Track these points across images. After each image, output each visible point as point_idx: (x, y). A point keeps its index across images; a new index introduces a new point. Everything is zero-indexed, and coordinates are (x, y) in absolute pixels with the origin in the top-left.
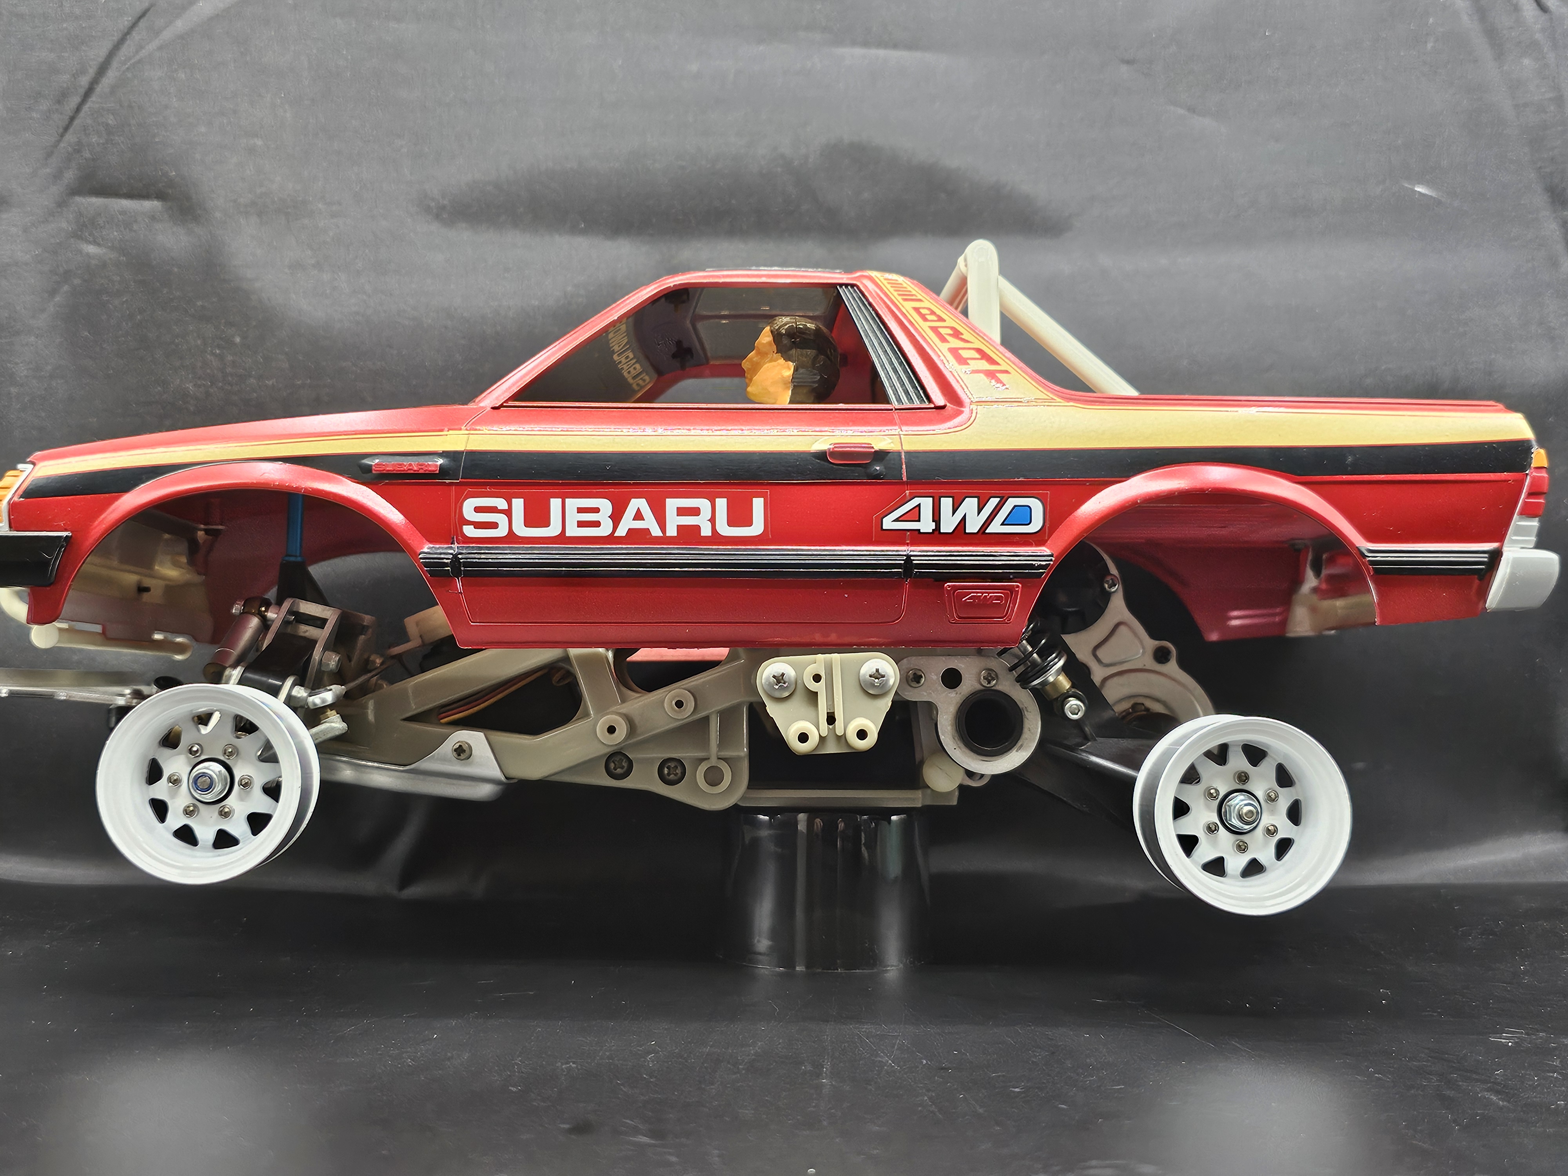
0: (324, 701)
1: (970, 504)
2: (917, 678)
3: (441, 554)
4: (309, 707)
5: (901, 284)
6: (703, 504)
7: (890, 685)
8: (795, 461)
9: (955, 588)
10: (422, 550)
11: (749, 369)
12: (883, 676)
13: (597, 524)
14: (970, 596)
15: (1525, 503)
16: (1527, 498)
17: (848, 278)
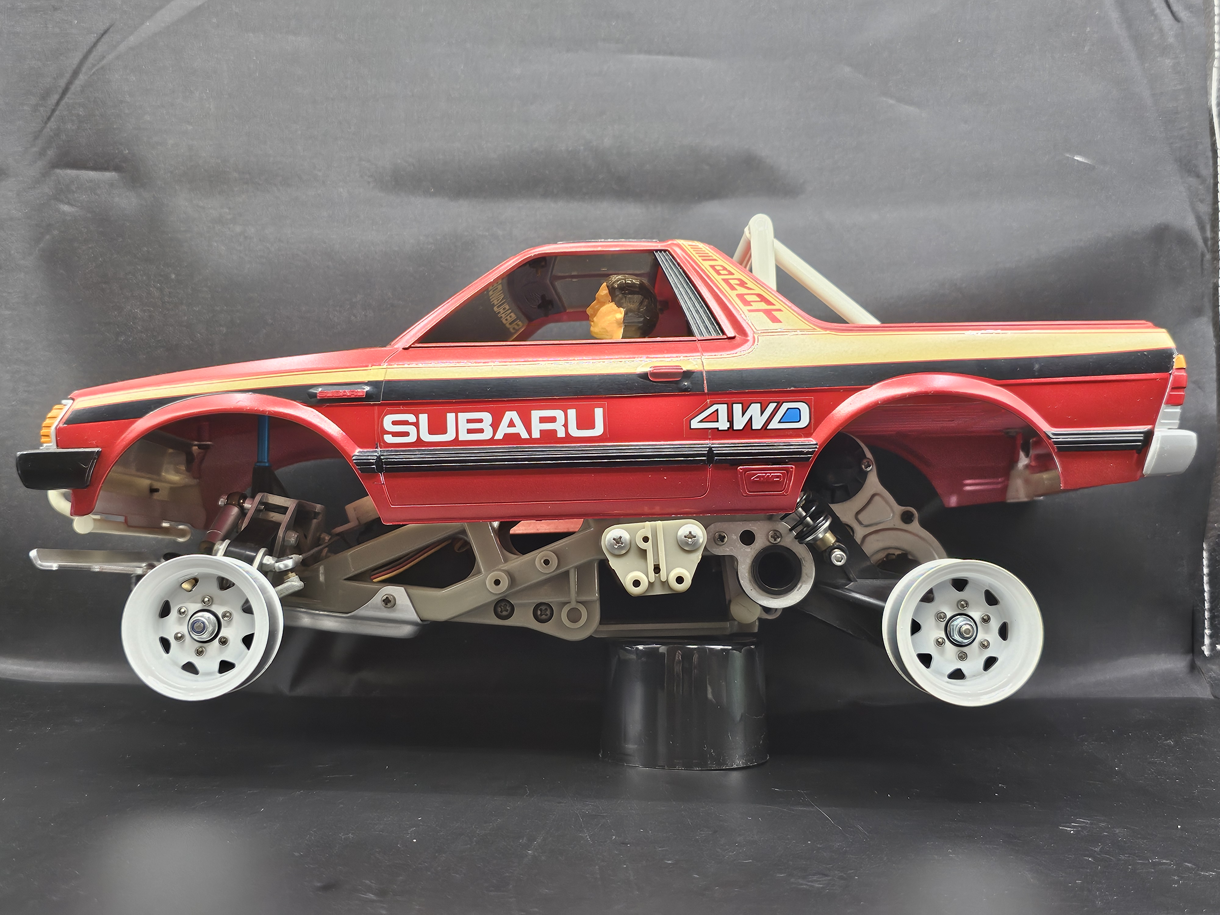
0: (286, 566)
1: (755, 408)
2: (722, 538)
3: (368, 456)
4: (276, 571)
5: (701, 248)
6: (558, 414)
7: (700, 544)
8: (625, 380)
9: (746, 470)
10: (354, 454)
11: (591, 314)
12: (695, 537)
13: (481, 431)
14: (757, 475)
15: (1170, 395)
16: (1171, 392)
17: (661, 246)
